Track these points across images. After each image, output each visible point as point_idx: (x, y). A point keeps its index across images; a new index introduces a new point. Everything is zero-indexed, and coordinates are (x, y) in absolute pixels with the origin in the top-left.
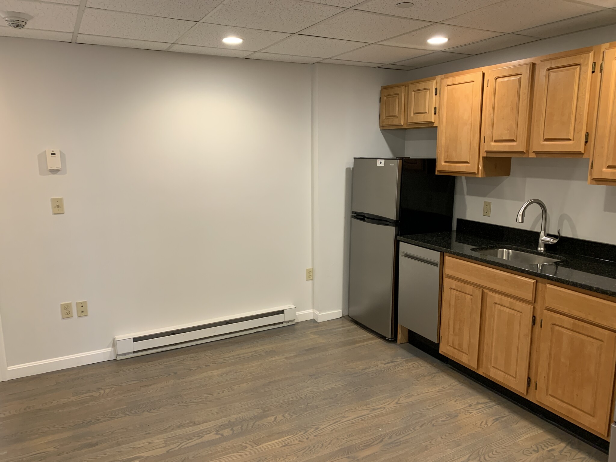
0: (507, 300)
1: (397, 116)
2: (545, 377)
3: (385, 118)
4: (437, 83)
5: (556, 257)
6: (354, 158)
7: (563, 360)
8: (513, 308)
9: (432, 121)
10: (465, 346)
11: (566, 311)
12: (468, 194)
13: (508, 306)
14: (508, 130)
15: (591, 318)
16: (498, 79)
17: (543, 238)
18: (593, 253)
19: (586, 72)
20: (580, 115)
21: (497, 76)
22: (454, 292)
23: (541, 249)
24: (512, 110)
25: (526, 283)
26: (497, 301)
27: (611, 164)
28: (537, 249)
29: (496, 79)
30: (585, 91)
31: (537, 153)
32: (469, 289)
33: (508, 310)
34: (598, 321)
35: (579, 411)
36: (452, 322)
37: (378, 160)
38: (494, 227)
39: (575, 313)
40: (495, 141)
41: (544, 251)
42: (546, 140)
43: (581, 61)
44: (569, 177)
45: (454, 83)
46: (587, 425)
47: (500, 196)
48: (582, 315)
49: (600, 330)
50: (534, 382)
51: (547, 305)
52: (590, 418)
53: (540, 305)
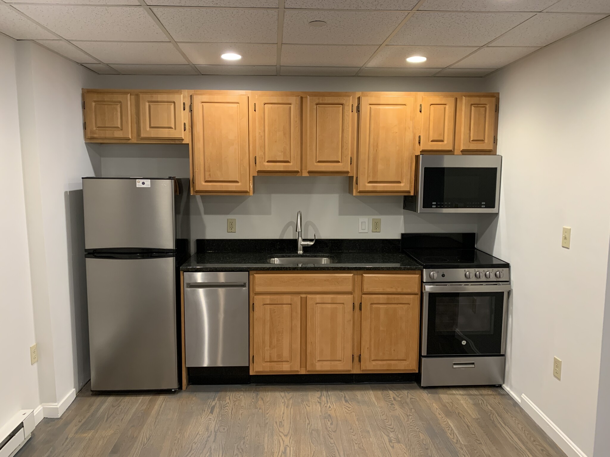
0: (328, 298)
1: (119, 128)
2: (368, 348)
3: (95, 129)
4: (184, 97)
5: (319, 255)
6: (83, 178)
7: (381, 329)
8: (335, 302)
9: (182, 138)
10: (286, 354)
11: (381, 290)
12: (206, 213)
13: (330, 302)
14: (282, 152)
15: (399, 290)
16: (265, 105)
17: (301, 243)
18: (337, 248)
19: (348, 111)
20: (346, 143)
21: (266, 102)
22: (268, 307)
23: (300, 252)
24: (285, 134)
25: (345, 278)
26: (318, 301)
27: (371, 180)
28: (297, 253)
29: (265, 104)
30: (349, 125)
31: (310, 172)
32: (287, 299)
33: (329, 306)
34: (405, 291)
35: (395, 362)
36: (267, 338)
37: (137, 180)
38: (244, 241)
39: (389, 290)
40: (268, 162)
41: (303, 253)
42: (319, 162)
43: (344, 102)
44: (309, 192)
45: (212, 101)
46: (403, 368)
47: (246, 212)
48: (393, 290)
49: (407, 296)
50: (357, 356)
51: (365, 290)
52: (404, 363)
53: (357, 293)
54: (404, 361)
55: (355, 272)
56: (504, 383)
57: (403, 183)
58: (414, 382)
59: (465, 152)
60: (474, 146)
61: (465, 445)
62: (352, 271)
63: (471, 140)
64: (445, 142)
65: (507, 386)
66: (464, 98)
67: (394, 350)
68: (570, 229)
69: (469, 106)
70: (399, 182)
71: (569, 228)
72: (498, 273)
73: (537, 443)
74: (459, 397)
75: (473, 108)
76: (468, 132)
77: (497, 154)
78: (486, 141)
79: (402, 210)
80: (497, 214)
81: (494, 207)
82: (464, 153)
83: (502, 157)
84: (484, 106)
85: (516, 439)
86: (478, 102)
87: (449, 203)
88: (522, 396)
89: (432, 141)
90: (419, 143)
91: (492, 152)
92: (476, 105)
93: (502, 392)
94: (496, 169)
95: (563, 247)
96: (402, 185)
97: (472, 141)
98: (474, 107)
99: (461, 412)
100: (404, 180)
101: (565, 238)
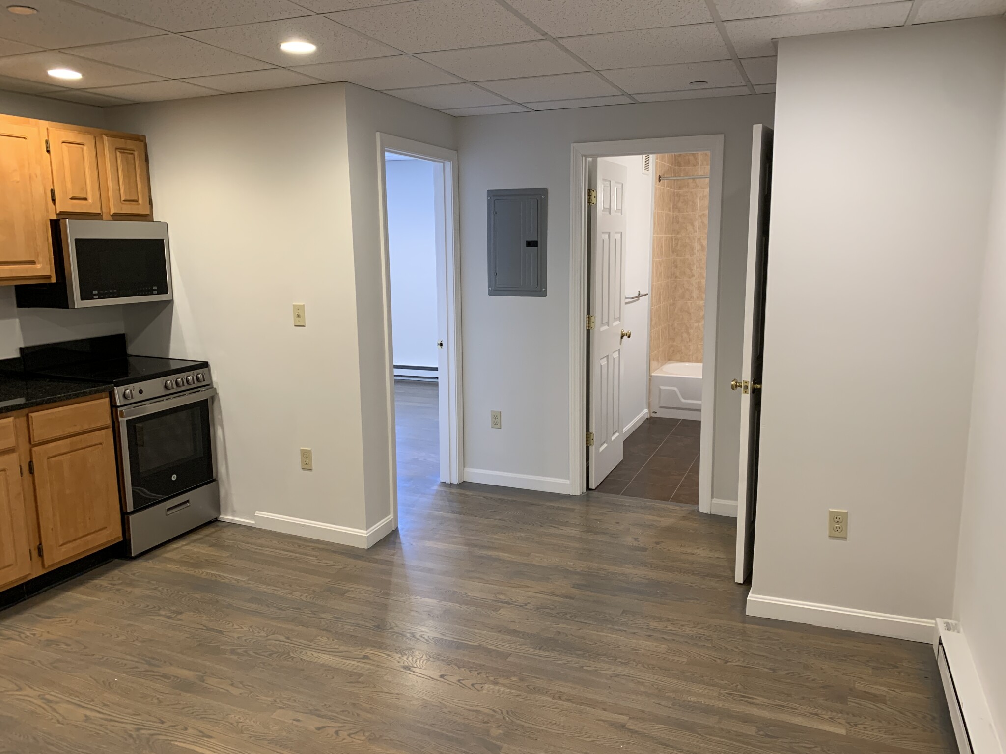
2: (52, 529)
7: (68, 492)
11: (60, 433)
34: (94, 426)
35: (92, 535)
39: (72, 430)
46: (105, 541)
48: (77, 429)
49: (97, 433)
50: (35, 549)
51: (36, 439)
52: (106, 532)
53: (24, 446)
54: (105, 530)
55: (14, 413)
56: (219, 513)
57: (39, 263)
58: (112, 559)
59: (117, 217)
60: (127, 209)
61: (248, 580)
62: (9, 414)
63: (123, 199)
64: (90, 200)
65: (226, 515)
66: (105, 138)
67: (90, 519)
68: (304, 305)
69: (114, 152)
70: (33, 262)
71: (302, 304)
72: (200, 376)
73: (304, 546)
74: (187, 547)
75: (119, 154)
76: (118, 187)
77: (154, 221)
78: (140, 202)
79: (16, 310)
80: (170, 302)
81: (167, 293)
82: (115, 217)
83: (167, 224)
84: (132, 152)
85: (283, 552)
86: (124, 146)
87: (115, 291)
88: (256, 514)
89: (72, 199)
90: (53, 200)
91: (147, 217)
92: (123, 150)
93: (224, 524)
94: (163, 240)
95: (295, 326)
96: (39, 266)
97: (124, 201)
98: (120, 152)
99: (207, 558)
100: (41, 259)
101: (298, 316)
